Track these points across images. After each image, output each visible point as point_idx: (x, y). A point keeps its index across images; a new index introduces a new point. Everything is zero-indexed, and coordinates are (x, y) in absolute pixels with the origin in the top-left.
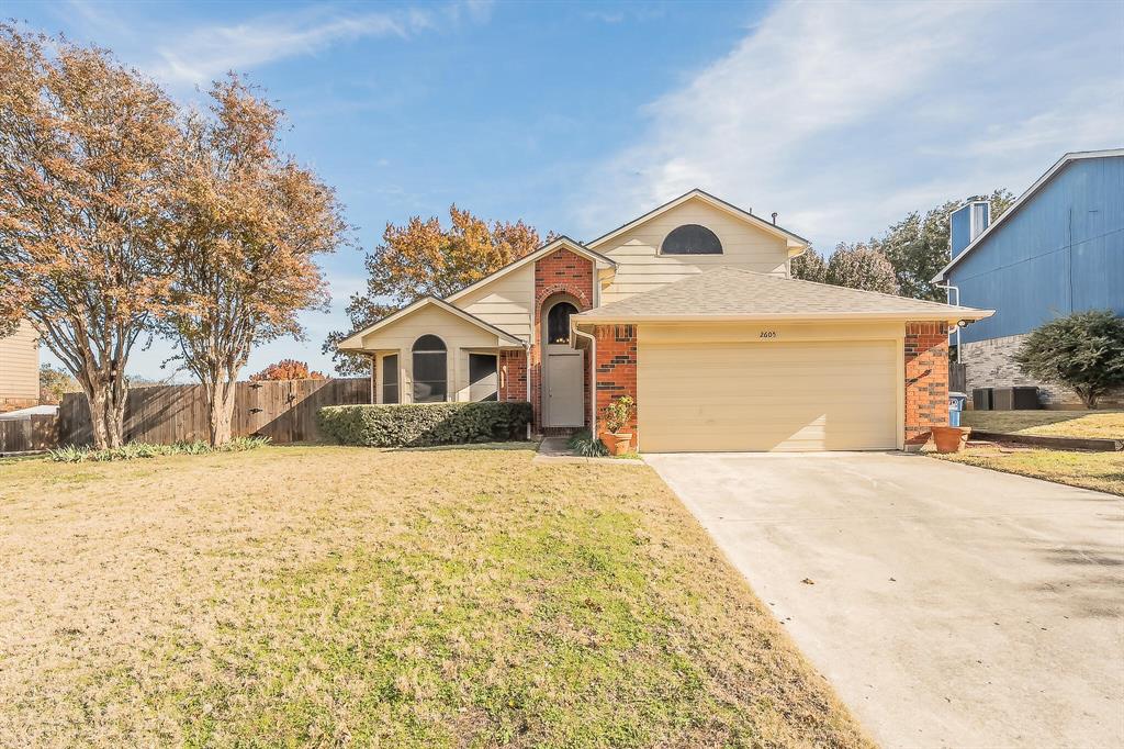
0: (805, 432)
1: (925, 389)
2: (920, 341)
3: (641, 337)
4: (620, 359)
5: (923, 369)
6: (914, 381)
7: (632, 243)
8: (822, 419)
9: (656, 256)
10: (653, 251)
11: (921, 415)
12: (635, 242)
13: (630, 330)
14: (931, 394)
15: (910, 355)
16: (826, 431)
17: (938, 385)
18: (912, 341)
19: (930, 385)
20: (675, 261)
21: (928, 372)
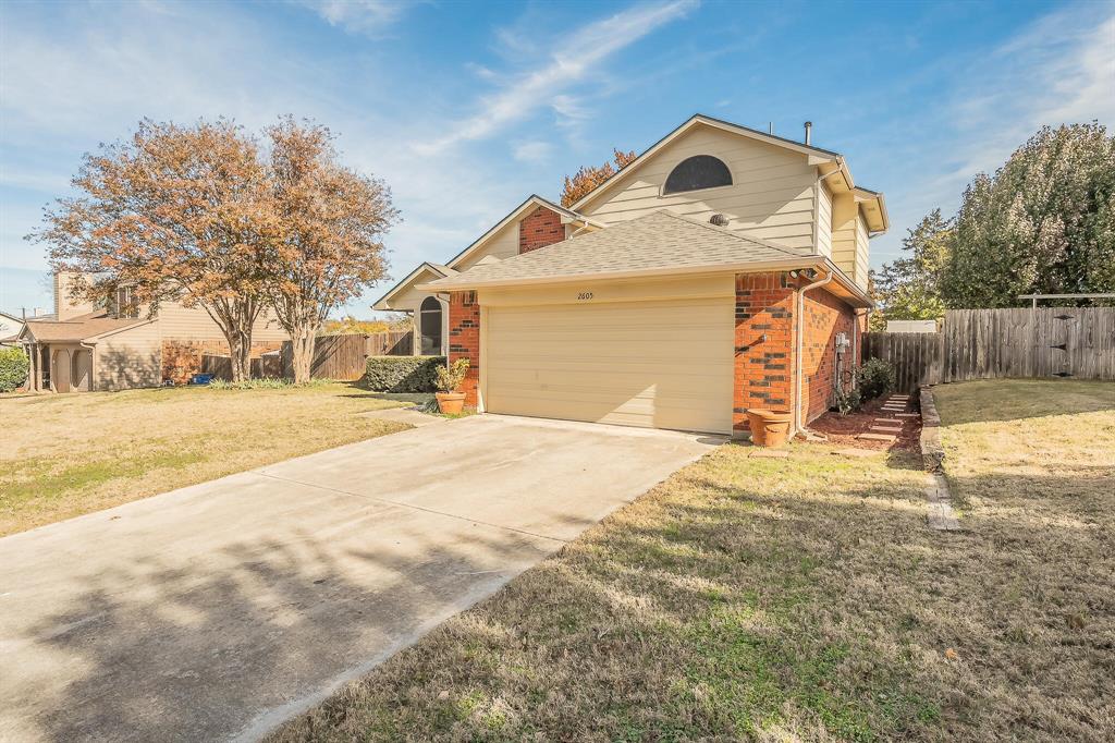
0: (631, 405)
1: (759, 361)
2: (755, 299)
3: (481, 301)
4: (466, 323)
5: (756, 334)
6: (745, 349)
7: (634, 186)
8: (651, 391)
9: (659, 197)
10: (655, 191)
11: (753, 394)
12: (639, 184)
13: (473, 295)
14: (767, 367)
15: (741, 317)
16: (656, 404)
17: (776, 355)
18: (743, 299)
19: (767, 355)
20: (680, 200)
21: (761, 340)
